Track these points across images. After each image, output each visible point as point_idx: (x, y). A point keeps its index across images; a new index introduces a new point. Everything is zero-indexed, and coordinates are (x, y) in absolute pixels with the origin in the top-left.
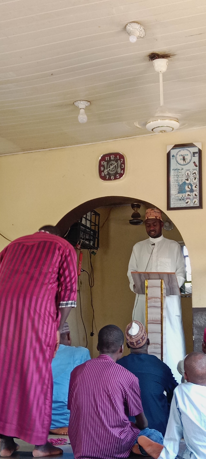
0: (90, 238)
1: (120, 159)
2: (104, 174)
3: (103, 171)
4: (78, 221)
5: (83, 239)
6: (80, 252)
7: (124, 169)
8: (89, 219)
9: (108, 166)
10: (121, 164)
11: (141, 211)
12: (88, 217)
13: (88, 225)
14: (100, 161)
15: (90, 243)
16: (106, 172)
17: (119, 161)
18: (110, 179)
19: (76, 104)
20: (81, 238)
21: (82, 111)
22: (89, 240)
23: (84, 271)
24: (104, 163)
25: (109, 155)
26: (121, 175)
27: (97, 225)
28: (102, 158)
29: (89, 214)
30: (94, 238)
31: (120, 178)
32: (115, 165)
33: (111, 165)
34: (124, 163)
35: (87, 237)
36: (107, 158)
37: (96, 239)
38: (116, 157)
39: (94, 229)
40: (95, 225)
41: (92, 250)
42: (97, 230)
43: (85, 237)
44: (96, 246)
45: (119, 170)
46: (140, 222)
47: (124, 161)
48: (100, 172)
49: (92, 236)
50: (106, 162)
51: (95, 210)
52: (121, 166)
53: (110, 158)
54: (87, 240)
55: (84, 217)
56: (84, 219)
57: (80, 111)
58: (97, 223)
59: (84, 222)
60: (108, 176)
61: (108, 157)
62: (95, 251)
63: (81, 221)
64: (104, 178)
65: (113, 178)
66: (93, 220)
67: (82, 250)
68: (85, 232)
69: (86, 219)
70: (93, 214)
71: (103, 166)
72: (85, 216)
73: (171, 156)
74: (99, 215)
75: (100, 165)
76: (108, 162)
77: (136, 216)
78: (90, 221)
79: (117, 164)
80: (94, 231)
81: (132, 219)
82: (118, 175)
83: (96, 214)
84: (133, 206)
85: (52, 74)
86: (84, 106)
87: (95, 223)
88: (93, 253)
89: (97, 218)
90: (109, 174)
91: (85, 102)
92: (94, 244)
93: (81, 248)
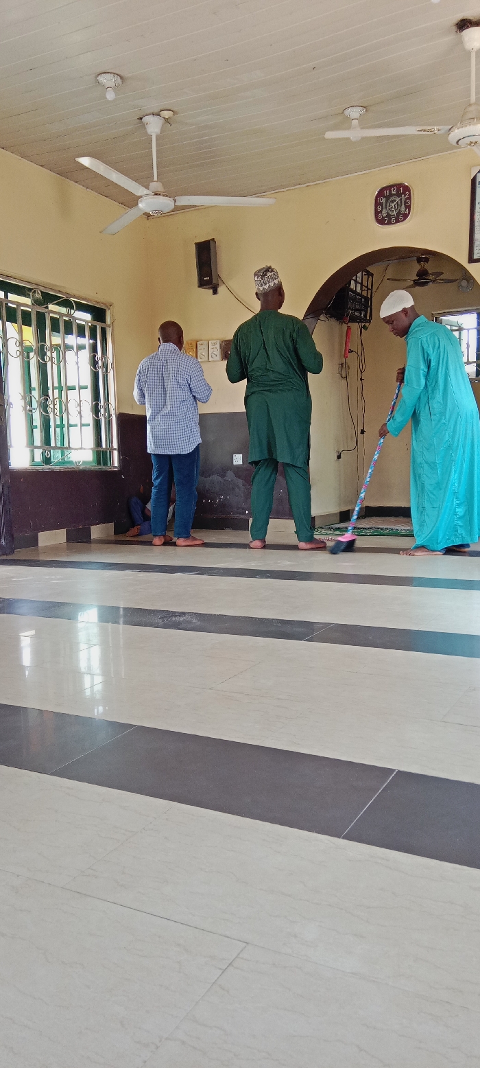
0: (361, 308)
1: (404, 193)
2: (382, 216)
3: (381, 212)
4: (346, 285)
5: (352, 310)
6: (348, 326)
7: (409, 207)
9: (388, 204)
10: (406, 199)
11: (430, 267)
12: (359, 280)
13: (358, 290)
14: (377, 197)
15: (361, 315)
16: (384, 212)
17: (403, 196)
18: (390, 223)
19: (346, 112)
20: (350, 309)
21: (355, 122)
22: (360, 311)
23: (352, 351)
24: (381, 200)
25: (389, 187)
26: (406, 216)
27: (370, 289)
28: (379, 192)
29: (359, 275)
30: (366, 307)
31: (403, 220)
32: (397, 202)
33: (393, 201)
34: (410, 198)
35: (357, 307)
36: (387, 192)
37: (369, 308)
38: (398, 190)
39: (366, 295)
40: (368, 289)
41: (363, 324)
42: (369, 296)
43: (355, 306)
44: (368, 318)
45: (403, 209)
46: (429, 282)
47: (410, 195)
48: (377, 213)
49: (363, 304)
50: (385, 199)
51: (368, 268)
52: (405, 202)
53: (390, 191)
54: (356, 310)
55: (353, 280)
56: (353, 282)
57: (351, 122)
58: (370, 287)
59: (353, 286)
60: (387, 219)
62: (367, 325)
63: (350, 285)
64: (381, 222)
65: (393, 221)
66: (365, 283)
67: (349, 324)
68: (354, 299)
69: (356, 281)
70: (365, 275)
71: (381, 204)
72: (354, 278)
73: (477, 183)
74: (372, 275)
75: (377, 204)
76: (387, 198)
77: (422, 274)
78: (361, 284)
79: (401, 199)
80: (366, 298)
81: (417, 278)
82: (402, 217)
83: (369, 274)
84: (419, 260)
85: (314, 68)
86: (357, 115)
87: (367, 287)
88: (365, 328)
89: (370, 279)
90: (388, 215)
91: (359, 109)
92: (365, 316)
93: (349, 322)
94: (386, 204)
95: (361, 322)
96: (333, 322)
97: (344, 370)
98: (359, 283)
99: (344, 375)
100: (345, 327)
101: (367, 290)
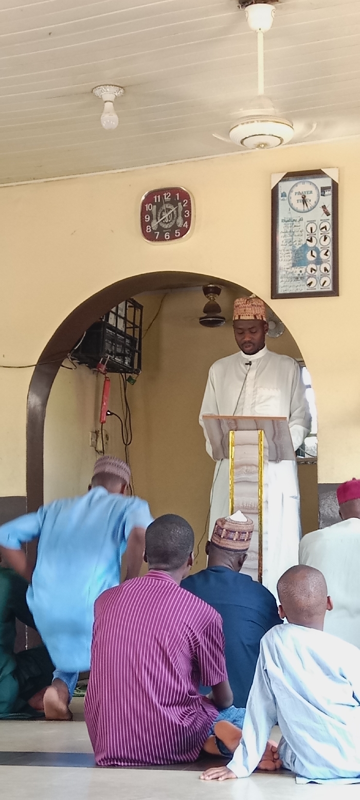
0: (124, 352)
1: (181, 200)
2: (151, 229)
3: (150, 223)
4: (102, 319)
5: (111, 354)
6: (106, 378)
7: (188, 220)
8: (123, 316)
9: (160, 213)
10: (184, 209)
11: (221, 300)
12: (121, 313)
13: (121, 326)
14: (144, 204)
15: (124, 362)
16: (154, 224)
17: (180, 204)
18: (162, 239)
19: (97, 92)
20: (108, 352)
21: (109, 106)
22: (122, 356)
23: (112, 414)
24: (150, 208)
25: (160, 192)
26: (184, 231)
27: (137, 327)
28: (146, 197)
29: (122, 305)
30: (133, 352)
31: (181, 236)
32: (171, 211)
33: (165, 211)
34: (189, 207)
35: (119, 350)
36: (157, 198)
37: (137, 354)
38: (173, 196)
39: (132, 335)
40: (135, 327)
41: (128, 375)
42: (137, 336)
43: (115, 349)
44: (136, 367)
45: (180, 221)
46: (219, 322)
47: (189, 204)
48: (144, 225)
49: (128, 348)
50: (155, 206)
51: (134, 298)
52: (183, 214)
53: (162, 197)
54: (118, 355)
55: (113, 312)
56: (112, 316)
57: (104, 105)
58: (137, 323)
59: (112, 321)
60: (158, 233)
61: (159, 197)
62: (134, 376)
63: (107, 319)
64: (150, 237)
65: (167, 237)
66: (130, 318)
67: (108, 375)
68: (114, 340)
69: (116, 314)
70: (129, 306)
71: (150, 213)
72: (114, 310)
73: (280, 195)
74: (141, 307)
75: (144, 212)
76: (159, 205)
77: (211, 309)
78: (125, 319)
79: (177, 209)
80: (132, 339)
81: (205, 315)
82: (177, 231)
83: (136, 306)
84: (206, 291)
85: (50, 34)
86: (111, 97)
87: (133, 324)
88: (130, 379)
89: (138, 312)
90: (160, 228)
91: (113, 89)
92: (132, 364)
93: (107, 371)
94: (157, 214)
95: (125, 372)
96: (84, 370)
97: (100, 439)
98: (121, 317)
99: (100, 448)
100: (102, 378)
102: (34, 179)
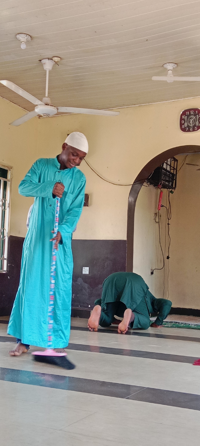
0: (170, 180)
2: (184, 126)
3: (184, 124)
4: (160, 165)
5: (164, 181)
6: (161, 191)
8: (170, 164)
9: (188, 120)
10: (199, 118)
13: (168, 169)
14: (182, 115)
15: (169, 184)
16: (186, 125)
17: (197, 115)
18: (189, 131)
19: (165, 66)
20: (163, 180)
21: (170, 72)
23: (163, 206)
24: (184, 117)
25: (189, 110)
26: (199, 128)
27: (175, 169)
28: (183, 112)
29: (169, 160)
30: (173, 180)
31: (198, 130)
32: (193, 119)
33: (191, 118)
35: (167, 179)
36: (188, 113)
37: (174, 181)
38: (195, 112)
39: (173, 173)
41: (170, 190)
42: (175, 173)
43: (166, 178)
44: (174, 187)
45: (197, 123)
48: (181, 125)
49: (171, 178)
50: (186, 117)
51: (175, 157)
52: (199, 120)
53: (190, 113)
54: (167, 181)
55: (165, 163)
57: (168, 72)
59: (165, 166)
60: (187, 128)
62: (173, 190)
63: (163, 166)
64: (184, 130)
65: (191, 130)
66: (172, 165)
67: (162, 189)
68: (165, 174)
69: (167, 163)
70: (172, 160)
71: (184, 120)
72: (166, 162)
74: (177, 161)
75: (181, 119)
76: (188, 116)
78: (170, 165)
79: (196, 118)
82: (196, 128)
83: (175, 160)
85: (147, 40)
86: (171, 68)
87: (174, 167)
88: (171, 192)
89: (176, 163)
90: (188, 126)
91: (173, 64)
92: (172, 185)
93: (162, 188)
94: (187, 120)
95: (169, 188)
96: (152, 187)
97: (157, 217)
98: (169, 165)
99: (157, 220)
100: (159, 191)
101: (174, 169)
102: (134, 105)
